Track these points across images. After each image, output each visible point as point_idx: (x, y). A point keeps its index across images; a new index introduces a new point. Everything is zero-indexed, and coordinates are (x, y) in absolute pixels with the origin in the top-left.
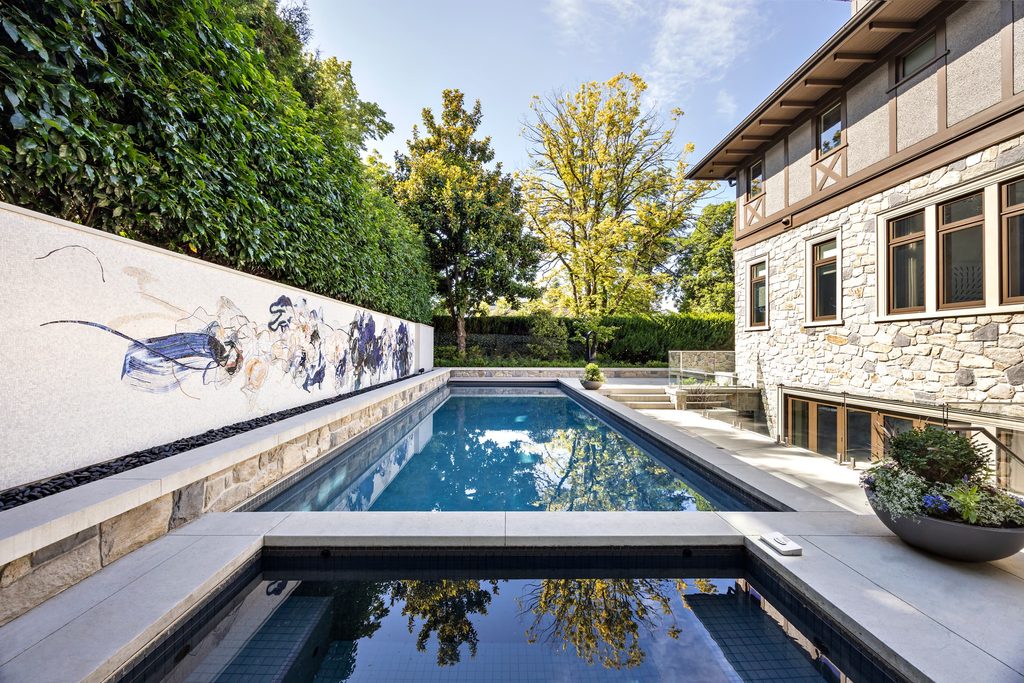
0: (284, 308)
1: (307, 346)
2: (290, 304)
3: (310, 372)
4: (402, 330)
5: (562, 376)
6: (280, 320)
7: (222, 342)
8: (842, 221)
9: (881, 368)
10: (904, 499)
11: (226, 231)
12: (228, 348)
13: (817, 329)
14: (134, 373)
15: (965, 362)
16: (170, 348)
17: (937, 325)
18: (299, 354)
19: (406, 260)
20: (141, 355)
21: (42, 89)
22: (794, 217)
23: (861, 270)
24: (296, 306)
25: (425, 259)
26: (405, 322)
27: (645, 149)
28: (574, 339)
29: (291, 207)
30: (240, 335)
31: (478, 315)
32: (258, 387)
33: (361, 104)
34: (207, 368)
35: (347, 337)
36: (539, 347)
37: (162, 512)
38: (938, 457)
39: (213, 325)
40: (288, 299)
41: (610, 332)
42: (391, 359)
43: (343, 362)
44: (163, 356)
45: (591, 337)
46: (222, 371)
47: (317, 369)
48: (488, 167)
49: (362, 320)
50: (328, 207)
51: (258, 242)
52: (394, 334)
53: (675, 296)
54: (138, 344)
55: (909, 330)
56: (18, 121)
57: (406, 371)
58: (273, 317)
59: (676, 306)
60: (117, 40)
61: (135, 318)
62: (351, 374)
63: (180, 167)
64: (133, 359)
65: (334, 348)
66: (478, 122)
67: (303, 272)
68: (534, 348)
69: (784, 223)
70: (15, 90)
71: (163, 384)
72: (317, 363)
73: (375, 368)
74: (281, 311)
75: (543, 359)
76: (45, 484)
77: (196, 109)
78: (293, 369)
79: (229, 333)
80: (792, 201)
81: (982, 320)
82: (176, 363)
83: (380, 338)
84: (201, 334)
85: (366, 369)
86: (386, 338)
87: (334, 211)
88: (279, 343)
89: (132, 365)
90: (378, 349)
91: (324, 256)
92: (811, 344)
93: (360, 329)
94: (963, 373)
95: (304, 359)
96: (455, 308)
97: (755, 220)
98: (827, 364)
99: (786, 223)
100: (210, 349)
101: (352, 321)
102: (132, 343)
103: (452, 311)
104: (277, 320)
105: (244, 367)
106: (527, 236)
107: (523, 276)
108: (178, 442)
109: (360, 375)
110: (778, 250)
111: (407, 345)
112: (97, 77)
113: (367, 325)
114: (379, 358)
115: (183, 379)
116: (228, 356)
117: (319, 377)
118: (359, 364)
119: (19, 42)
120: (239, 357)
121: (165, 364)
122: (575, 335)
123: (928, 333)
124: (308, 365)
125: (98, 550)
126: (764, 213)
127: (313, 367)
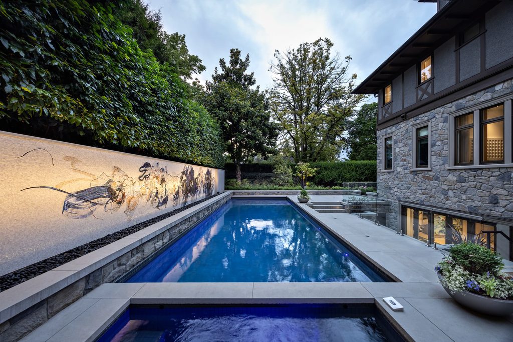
0: (147, 168)
1: (159, 186)
2: (150, 166)
3: (160, 199)
4: (208, 173)
5: (289, 195)
6: (145, 175)
7: (115, 189)
8: (430, 117)
9: (450, 193)
10: (457, 282)
11: (116, 134)
12: (118, 192)
13: (418, 172)
14: (69, 210)
15: (494, 192)
16: (88, 196)
17: (479, 172)
18: (155, 191)
19: (211, 137)
20: (72, 200)
21: (21, 71)
22: (407, 114)
23: (440, 142)
24: (153, 167)
25: (220, 135)
26: (210, 169)
27: (332, 77)
28: (295, 175)
29: (151, 118)
30: (124, 185)
31: (247, 163)
32: (133, 210)
33: (189, 56)
34: (107, 203)
35: (180, 180)
36: (278, 179)
37: (80, 287)
38: (474, 260)
39: (110, 181)
40: (149, 164)
41: (314, 171)
42: (202, 188)
43: (178, 192)
44: (84, 200)
45: (304, 173)
46: (114, 204)
47: (164, 197)
48: (253, 88)
49: (187, 170)
50: (170, 115)
51: (133, 137)
52: (204, 176)
53: (347, 151)
54: (71, 195)
55: (465, 174)
56: (8, 89)
57: (210, 194)
58: (141, 174)
59: (347, 156)
60: (60, 42)
61: (70, 182)
62: (182, 198)
63: (93, 104)
64: (68, 203)
65: (173, 186)
66: (248, 65)
67: (157, 149)
68: (275, 180)
69: (402, 117)
70: (8, 74)
71: (84, 214)
72: (164, 195)
73: (194, 194)
74: (145, 170)
75: (280, 185)
76: (22, 271)
77: (101, 74)
78: (151, 199)
79: (118, 184)
80: (406, 106)
81: (503, 171)
82: (91, 202)
83: (197, 178)
84: (104, 187)
85: (189, 195)
86: (200, 178)
87: (173, 117)
88: (144, 187)
89: (67, 206)
90: (196, 184)
91: (168, 140)
92: (415, 180)
93: (186, 175)
94: (492, 197)
95: (157, 193)
96: (236, 159)
97: (387, 115)
98: (423, 191)
99: (403, 117)
100: (108, 193)
101: (182, 171)
102: (68, 195)
103: (234, 161)
104: (143, 175)
105: (126, 201)
106: (272, 123)
107: (270, 143)
108: (91, 242)
109: (186, 198)
110: (398, 131)
111: (211, 180)
112: (50, 62)
113: (190, 172)
114: (196, 188)
115: (94, 210)
116: (118, 196)
117: (165, 201)
118: (186, 193)
119: (9, 49)
120: (124, 196)
121: (85, 204)
122: (296, 173)
123: (475, 176)
124: (159, 196)
125: (46, 311)
126: (392, 111)
127: (162, 197)
